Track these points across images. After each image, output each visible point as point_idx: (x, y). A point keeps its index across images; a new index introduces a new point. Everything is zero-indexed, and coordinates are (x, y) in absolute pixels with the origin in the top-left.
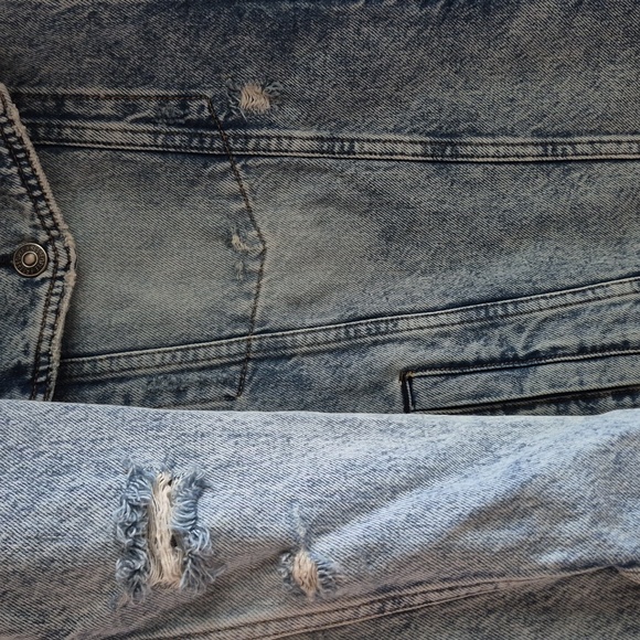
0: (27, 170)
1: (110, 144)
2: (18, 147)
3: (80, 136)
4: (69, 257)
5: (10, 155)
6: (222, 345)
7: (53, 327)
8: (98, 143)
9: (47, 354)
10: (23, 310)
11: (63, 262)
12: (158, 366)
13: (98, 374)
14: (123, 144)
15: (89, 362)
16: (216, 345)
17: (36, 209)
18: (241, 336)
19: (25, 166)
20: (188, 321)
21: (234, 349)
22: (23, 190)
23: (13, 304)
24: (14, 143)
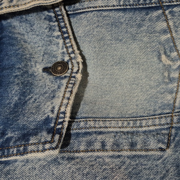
0: (62, 24)
1: (96, 7)
2: (59, 13)
3: (83, 6)
4: (79, 67)
5: (55, 17)
6: (156, 118)
7: (69, 99)
8: (91, 8)
9: (64, 113)
10: (54, 91)
11: (75, 70)
12: (120, 127)
13: (88, 128)
14: (102, 7)
15: (83, 121)
16: (152, 119)
17: (65, 43)
18: (167, 114)
19: (62, 22)
20: (137, 105)
21: (163, 121)
22: (59, 33)
23: (49, 88)
24: (58, 11)
